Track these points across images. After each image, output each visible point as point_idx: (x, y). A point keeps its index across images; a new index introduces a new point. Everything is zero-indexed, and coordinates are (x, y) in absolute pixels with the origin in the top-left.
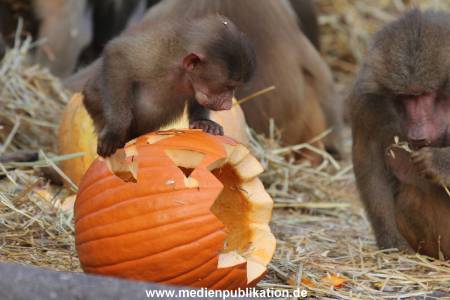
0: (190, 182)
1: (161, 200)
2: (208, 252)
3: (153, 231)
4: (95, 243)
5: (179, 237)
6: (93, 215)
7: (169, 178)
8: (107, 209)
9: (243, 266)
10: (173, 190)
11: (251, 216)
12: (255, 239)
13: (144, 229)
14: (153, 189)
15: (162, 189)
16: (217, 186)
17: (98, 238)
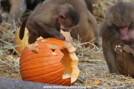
0: (54, 54)
1: (45, 59)
2: (59, 74)
3: (43, 68)
5: (51, 70)
6: (25, 63)
7: (48, 52)
9: (70, 78)
10: (49, 56)
11: (72, 63)
12: (73, 70)
14: (43, 55)
15: (46, 55)
16: (62, 55)
17: (27, 70)
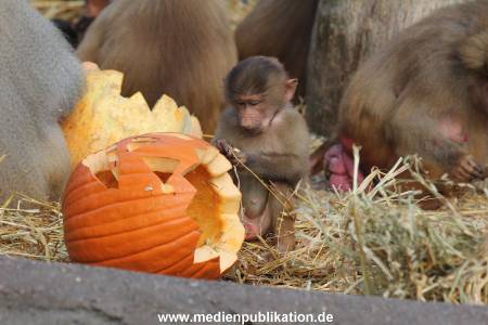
0: (166, 188)
1: (141, 204)
2: (184, 251)
3: (134, 233)
4: (82, 242)
5: (158, 238)
6: (81, 216)
7: (147, 186)
8: (92, 212)
9: (217, 260)
10: (151, 195)
11: (221, 208)
12: (226, 230)
13: (127, 231)
14: (134, 194)
15: (141, 194)
16: (191, 189)
17: (86, 238)
